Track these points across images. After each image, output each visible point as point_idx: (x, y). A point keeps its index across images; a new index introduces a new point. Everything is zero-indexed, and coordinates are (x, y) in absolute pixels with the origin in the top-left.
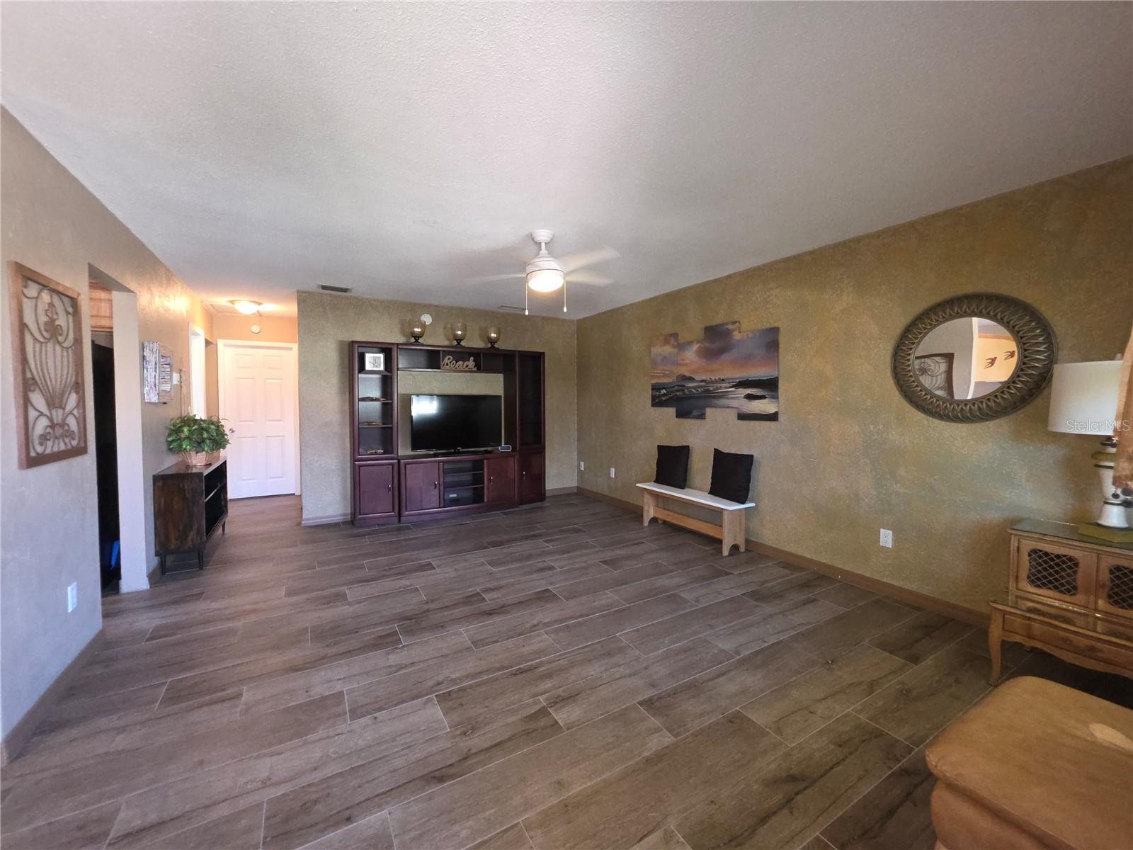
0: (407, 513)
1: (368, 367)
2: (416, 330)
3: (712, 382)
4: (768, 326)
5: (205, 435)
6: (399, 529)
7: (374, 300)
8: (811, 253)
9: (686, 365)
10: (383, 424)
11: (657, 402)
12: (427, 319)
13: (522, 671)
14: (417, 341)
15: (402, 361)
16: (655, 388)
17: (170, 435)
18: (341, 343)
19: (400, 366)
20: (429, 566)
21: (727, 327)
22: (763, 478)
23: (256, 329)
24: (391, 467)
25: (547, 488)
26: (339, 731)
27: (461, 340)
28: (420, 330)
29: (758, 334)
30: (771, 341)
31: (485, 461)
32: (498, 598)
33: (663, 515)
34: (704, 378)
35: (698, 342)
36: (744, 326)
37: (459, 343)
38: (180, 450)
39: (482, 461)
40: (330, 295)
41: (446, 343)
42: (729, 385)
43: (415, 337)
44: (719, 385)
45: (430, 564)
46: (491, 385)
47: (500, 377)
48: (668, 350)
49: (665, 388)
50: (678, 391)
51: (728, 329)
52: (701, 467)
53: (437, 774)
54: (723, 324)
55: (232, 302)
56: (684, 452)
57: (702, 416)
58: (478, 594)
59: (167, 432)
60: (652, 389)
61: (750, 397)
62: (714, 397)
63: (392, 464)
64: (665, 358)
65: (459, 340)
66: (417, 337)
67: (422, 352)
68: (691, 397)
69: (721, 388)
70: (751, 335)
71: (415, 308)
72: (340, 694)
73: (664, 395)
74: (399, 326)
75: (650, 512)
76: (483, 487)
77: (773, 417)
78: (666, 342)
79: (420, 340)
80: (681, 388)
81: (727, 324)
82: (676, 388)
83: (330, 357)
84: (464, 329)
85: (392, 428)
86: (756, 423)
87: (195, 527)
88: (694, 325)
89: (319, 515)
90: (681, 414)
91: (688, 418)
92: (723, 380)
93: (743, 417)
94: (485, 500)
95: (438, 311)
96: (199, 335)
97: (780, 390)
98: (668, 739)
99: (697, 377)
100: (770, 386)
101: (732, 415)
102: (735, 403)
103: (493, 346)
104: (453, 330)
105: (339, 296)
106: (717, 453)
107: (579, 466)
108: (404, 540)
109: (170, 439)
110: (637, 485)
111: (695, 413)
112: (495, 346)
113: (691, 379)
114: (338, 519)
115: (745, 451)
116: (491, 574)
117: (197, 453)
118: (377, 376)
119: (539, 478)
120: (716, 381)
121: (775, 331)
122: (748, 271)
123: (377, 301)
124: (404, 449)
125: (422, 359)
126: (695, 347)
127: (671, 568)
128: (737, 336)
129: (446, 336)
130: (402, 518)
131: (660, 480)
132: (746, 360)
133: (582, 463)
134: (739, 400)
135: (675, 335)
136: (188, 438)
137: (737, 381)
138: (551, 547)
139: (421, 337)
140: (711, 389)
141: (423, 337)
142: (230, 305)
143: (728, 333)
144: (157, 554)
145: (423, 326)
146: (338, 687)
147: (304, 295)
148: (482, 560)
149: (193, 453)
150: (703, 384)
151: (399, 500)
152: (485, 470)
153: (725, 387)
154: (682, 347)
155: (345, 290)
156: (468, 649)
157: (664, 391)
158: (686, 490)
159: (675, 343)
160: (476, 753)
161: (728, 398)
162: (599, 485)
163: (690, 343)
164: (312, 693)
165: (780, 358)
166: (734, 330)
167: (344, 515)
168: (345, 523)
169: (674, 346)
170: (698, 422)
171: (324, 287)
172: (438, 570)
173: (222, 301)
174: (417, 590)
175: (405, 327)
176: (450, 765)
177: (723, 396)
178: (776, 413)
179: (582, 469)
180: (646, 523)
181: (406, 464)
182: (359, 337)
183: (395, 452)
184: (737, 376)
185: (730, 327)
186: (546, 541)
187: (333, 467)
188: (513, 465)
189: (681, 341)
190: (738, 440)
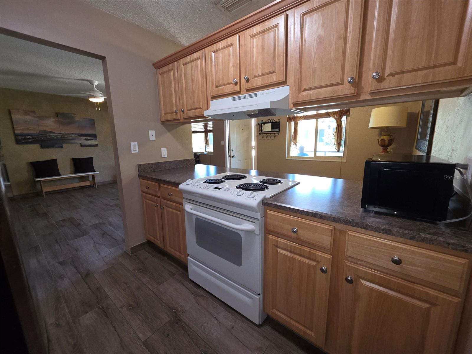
3: (66, 134)
4: (89, 118)
22: (95, 164)
29: (87, 120)
30: (92, 123)
34: (60, 132)
36: (79, 116)
44: (70, 135)
48: (28, 118)
49: (30, 136)
51: (71, 116)
54: (68, 114)
56: (54, 161)
60: (15, 136)
61: (86, 139)
69: (71, 136)
70: (83, 120)
73: (30, 139)
78: (26, 114)
81: (71, 114)
82: (41, 136)
86: (90, 148)
92: (72, 134)
97: (97, 137)
99: (56, 132)
106: (74, 159)
113: (53, 133)
120: (68, 134)
121: (93, 120)
126: (53, 119)
128: (77, 119)
132: (82, 127)
135: (33, 112)
137: (80, 134)
140: (66, 137)
150: (60, 135)
153: (73, 136)
154: (41, 118)
158: (62, 175)
159: (35, 116)
165: (96, 128)
166: (75, 117)
169: (33, 117)
170: (58, 149)
180: (45, 195)
185: (73, 115)
189: (39, 115)
190: (83, 154)
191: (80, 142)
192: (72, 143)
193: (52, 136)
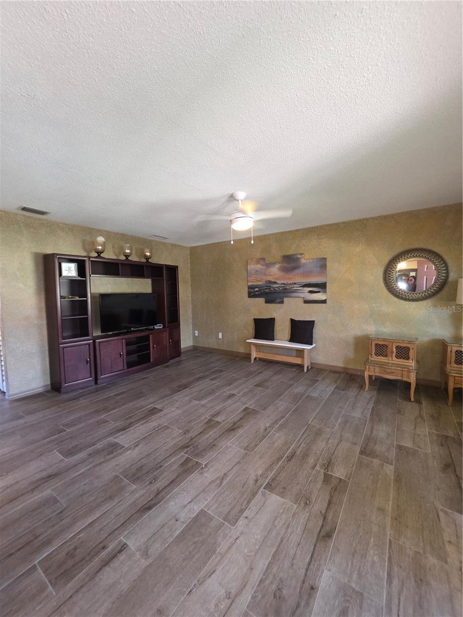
0: (101, 377)
1: (64, 273)
3: (288, 284)
4: (320, 257)
6: (97, 390)
7: (61, 223)
8: (344, 223)
9: (272, 275)
11: (251, 295)
12: (102, 240)
14: (99, 255)
16: (249, 287)
18: (36, 254)
19: (92, 273)
21: (296, 256)
22: (317, 332)
24: (88, 345)
27: (128, 256)
28: (101, 248)
29: (315, 261)
30: (322, 264)
31: (151, 336)
32: (226, 419)
33: (262, 355)
34: (283, 282)
35: (279, 263)
36: (307, 256)
37: (126, 258)
39: (148, 336)
41: (118, 258)
42: (299, 286)
44: (293, 286)
46: (143, 286)
47: (149, 281)
48: (259, 267)
49: (258, 288)
50: (266, 289)
51: (297, 257)
52: (282, 329)
53: (323, 533)
54: (295, 255)
56: (272, 321)
57: (282, 302)
58: (211, 420)
60: (249, 288)
61: (311, 292)
62: (290, 292)
63: (89, 344)
64: (257, 271)
66: (99, 252)
67: (102, 263)
68: (275, 292)
69: (294, 287)
70: (311, 261)
71: (92, 232)
72: (202, 513)
73: (257, 291)
74: (81, 244)
75: (254, 355)
76: (150, 352)
77: (324, 302)
78: (258, 262)
79: (102, 255)
80: (268, 287)
81: (298, 254)
82: (266, 287)
83: (27, 265)
85: (87, 318)
86: (315, 305)
88: (276, 253)
89: (24, 389)
91: (274, 303)
92: (295, 283)
93: (306, 302)
94: (151, 361)
95: (108, 235)
97: (327, 288)
99: (279, 282)
100: (322, 286)
101: (301, 301)
102: (302, 295)
103: (147, 261)
104: (122, 249)
105: (32, 217)
106: (292, 320)
107: (194, 333)
110: (247, 341)
111: (278, 300)
112: (149, 261)
113: (275, 283)
114: (40, 390)
115: (308, 318)
119: (177, 342)
120: (291, 284)
121: (325, 259)
122: (308, 229)
123: (65, 224)
124: (96, 332)
126: (277, 266)
128: (303, 261)
129: (114, 252)
130: (99, 381)
131: (257, 336)
132: (308, 273)
133: (196, 332)
134: (305, 293)
135: (263, 259)
139: (102, 253)
140: (288, 288)
143: (298, 259)
146: (197, 508)
148: (187, 398)
150: (283, 285)
152: (151, 341)
153: (296, 287)
154: (268, 265)
155: (42, 213)
156: (246, 454)
157: (257, 289)
158: (275, 341)
159: (264, 264)
160: (326, 512)
161: (298, 293)
162: (210, 343)
163: (274, 264)
165: (327, 273)
166: (301, 258)
167: (46, 386)
168: (48, 392)
169: (262, 265)
170: (279, 305)
171: (24, 209)
172: (166, 411)
174: (167, 426)
175: (87, 245)
176: (323, 525)
177: (295, 291)
178: (326, 300)
179: (197, 335)
180: (252, 361)
181: (100, 343)
183: (90, 334)
184: (302, 281)
185: (299, 256)
187: (34, 351)
188: (166, 335)
189: (267, 262)
190: (303, 313)
191: (303, 296)
192: (293, 297)
193: (275, 287)
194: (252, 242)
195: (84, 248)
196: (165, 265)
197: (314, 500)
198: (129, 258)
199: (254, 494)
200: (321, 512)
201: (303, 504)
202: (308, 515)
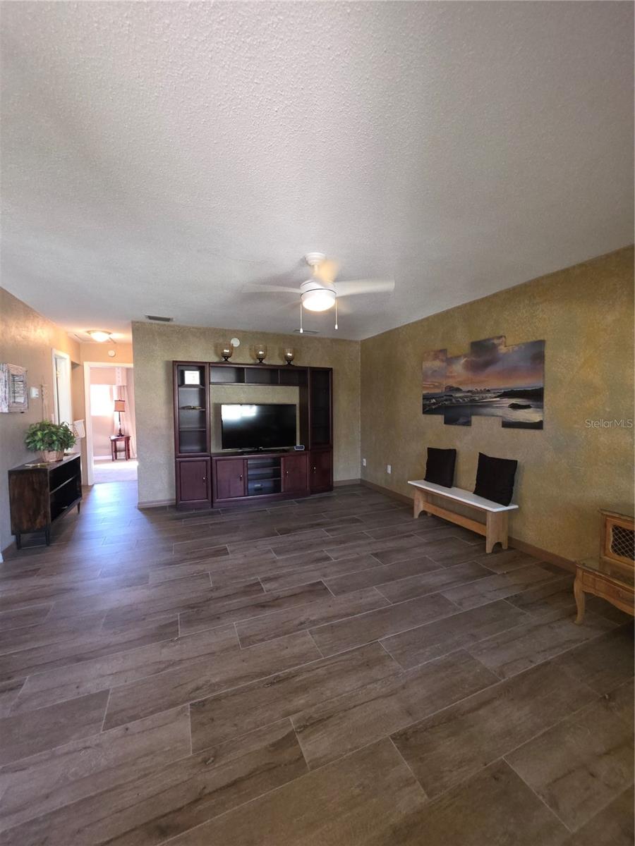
0: (217, 500)
1: (187, 381)
2: (225, 351)
3: (478, 393)
4: (534, 339)
5: (55, 438)
6: (212, 514)
7: (193, 328)
8: (581, 265)
9: (452, 377)
10: (200, 428)
11: (427, 410)
12: (236, 342)
13: (280, 680)
14: (226, 360)
15: (214, 377)
16: (426, 398)
17: (28, 438)
18: (167, 363)
19: (212, 381)
20: (224, 552)
21: (492, 341)
22: (526, 483)
23: (111, 353)
24: (205, 463)
25: (334, 480)
26: (88, 744)
27: (262, 359)
28: (228, 351)
29: (523, 347)
30: (536, 354)
31: (282, 459)
32: (275, 589)
33: (431, 510)
34: (470, 389)
35: (465, 356)
36: (510, 341)
37: (261, 362)
38: (36, 450)
39: (280, 458)
40: (158, 324)
41: (252, 361)
42: (494, 395)
43: (225, 357)
44: (484, 395)
45: (226, 549)
46: (288, 395)
47: (296, 390)
48: (437, 364)
49: (434, 398)
50: (446, 400)
51: (493, 344)
52: (467, 469)
53: (163, 822)
54: (489, 340)
55: (88, 332)
56: (451, 455)
57: (468, 423)
58: (258, 584)
59: (26, 435)
60: (423, 399)
61: (514, 407)
62: (481, 406)
63: (206, 461)
64: (436, 371)
65: (261, 359)
66: (226, 357)
67: (231, 369)
68: (459, 406)
69: (486, 398)
70: (516, 348)
71: (226, 334)
73: (434, 404)
74: (213, 348)
75: (420, 506)
76: (281, 480)
77: (538, 426)
78: (436, 357)
79: (229, 360)
80: (448, 398)
81: (493, 339)
82: (445, 398)
83: (158, 374)
84: (265, 350)
85: (206, 431)
86: (521, 431)
87: (42, 513)
88: (462, 340)
89: (151, 499)
90: (447, 422)
91: (456, 424)
92: (488, 391)
93: (507, 424)
94: (282, 491)
95: (244, 336)
96: (65, 359)
97: (545, 400)
98: (421, 799)
99: (464, 388)
100: (536, 396)
101: (498, 423)
102: (499, 412)
103: (289, 363)
104: (256, 351)
105: (165, 325)
106: (482, 456)
107: (362, 462)
108: (212, 525)
109: (28, 441)
110: (409, 482)
111: (461, 420)
112: (292, 363)
113: (458, 390)
115: (509, 457)
116: (274, 562)
117: (49, 451)
118: (196, 389)
119: (328, 472)
120: (481, 392)
121: (541, 343)
122: (514, 289)
123: (196, 328)
124: (215, 448)
125: (231, 376)
126: (463, 361)
127: (437, 564)
128: (502, 349)
129: (251, 355)
130: (214, 505)
131: (430, 478)
132: (512, 372)
133: (365, 460)
134: (504, 409)
135: (444, 351)
136: (42, 440)
137: (503, 391)
138: (330, 536)
139: (230, 357)
140: (477, 399)
141: (232, 357)
142: (87, 334)
143: (495, 347)
144: (13, 533)
145: (232, 348)
146: (106, 685)
147: (137, 324)
148: (269, 548)
149: (46, 452)
150: (469, 394)
151: (212, 489)
152: (282, 467)
153: (489, 398)
154: (450, 361)
155: (168, 320)
156: (235, 647)
157: (434, 400)
158: (454, 489)
159: (444, 358)
160: (210, 794)
161: (493, 407)
162: (378, 479)
163: (458, 357)
164: (81, 690)
165: (546, 370)
166: (500, 344)
167: (171, 500)
168: (171, 506)
169: (442, 361)
170: (464, 428)
171: (150, 318)
172: (230, 556)
173: (81, 331)
174: (207, 575)
175: (217, 349)
176: (180, 809)
177: (489, 405)
179: (365, 464)
180: (416, 516)
181: (216, 461)
182: (181, 357)
183: (208, 451)
184: (502, 387)
185: (496, 342)
186: (328, 531)
187: (162, 462)
188: (305, 462)
189: (449, 356)
190: (503, 446)
191: (501, 414)
192: (486, 415)
193: (457, 397)
194: (336, 327)
195: (216, 353)
196: (311, 368)
197: (223, 762)
198: (263, 361)
199: (173, 704)
200: (204, 788)
201: (200, 759)
202: (186, 778)
